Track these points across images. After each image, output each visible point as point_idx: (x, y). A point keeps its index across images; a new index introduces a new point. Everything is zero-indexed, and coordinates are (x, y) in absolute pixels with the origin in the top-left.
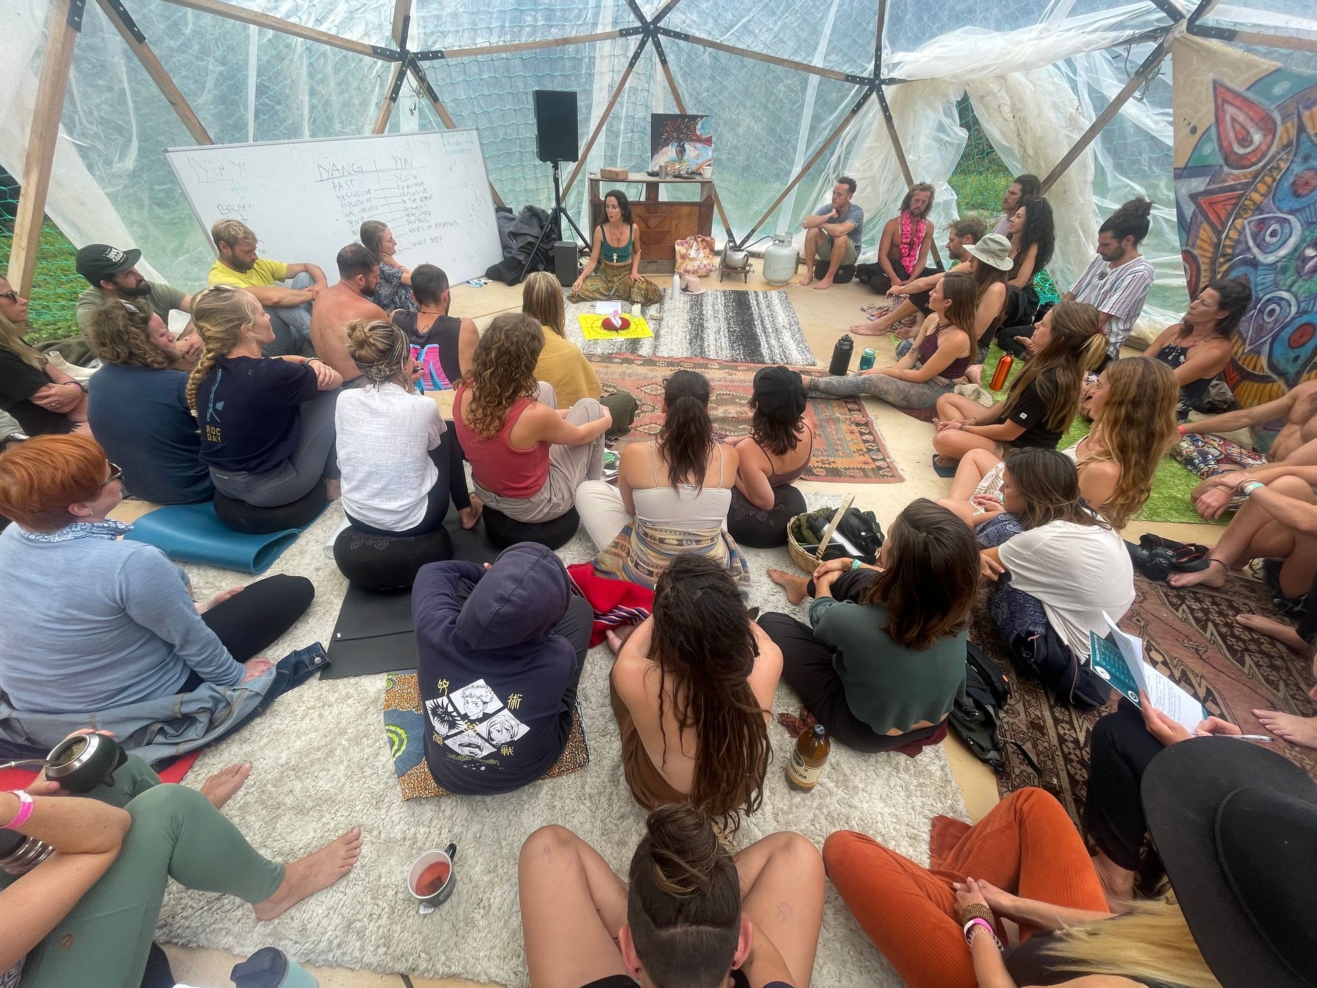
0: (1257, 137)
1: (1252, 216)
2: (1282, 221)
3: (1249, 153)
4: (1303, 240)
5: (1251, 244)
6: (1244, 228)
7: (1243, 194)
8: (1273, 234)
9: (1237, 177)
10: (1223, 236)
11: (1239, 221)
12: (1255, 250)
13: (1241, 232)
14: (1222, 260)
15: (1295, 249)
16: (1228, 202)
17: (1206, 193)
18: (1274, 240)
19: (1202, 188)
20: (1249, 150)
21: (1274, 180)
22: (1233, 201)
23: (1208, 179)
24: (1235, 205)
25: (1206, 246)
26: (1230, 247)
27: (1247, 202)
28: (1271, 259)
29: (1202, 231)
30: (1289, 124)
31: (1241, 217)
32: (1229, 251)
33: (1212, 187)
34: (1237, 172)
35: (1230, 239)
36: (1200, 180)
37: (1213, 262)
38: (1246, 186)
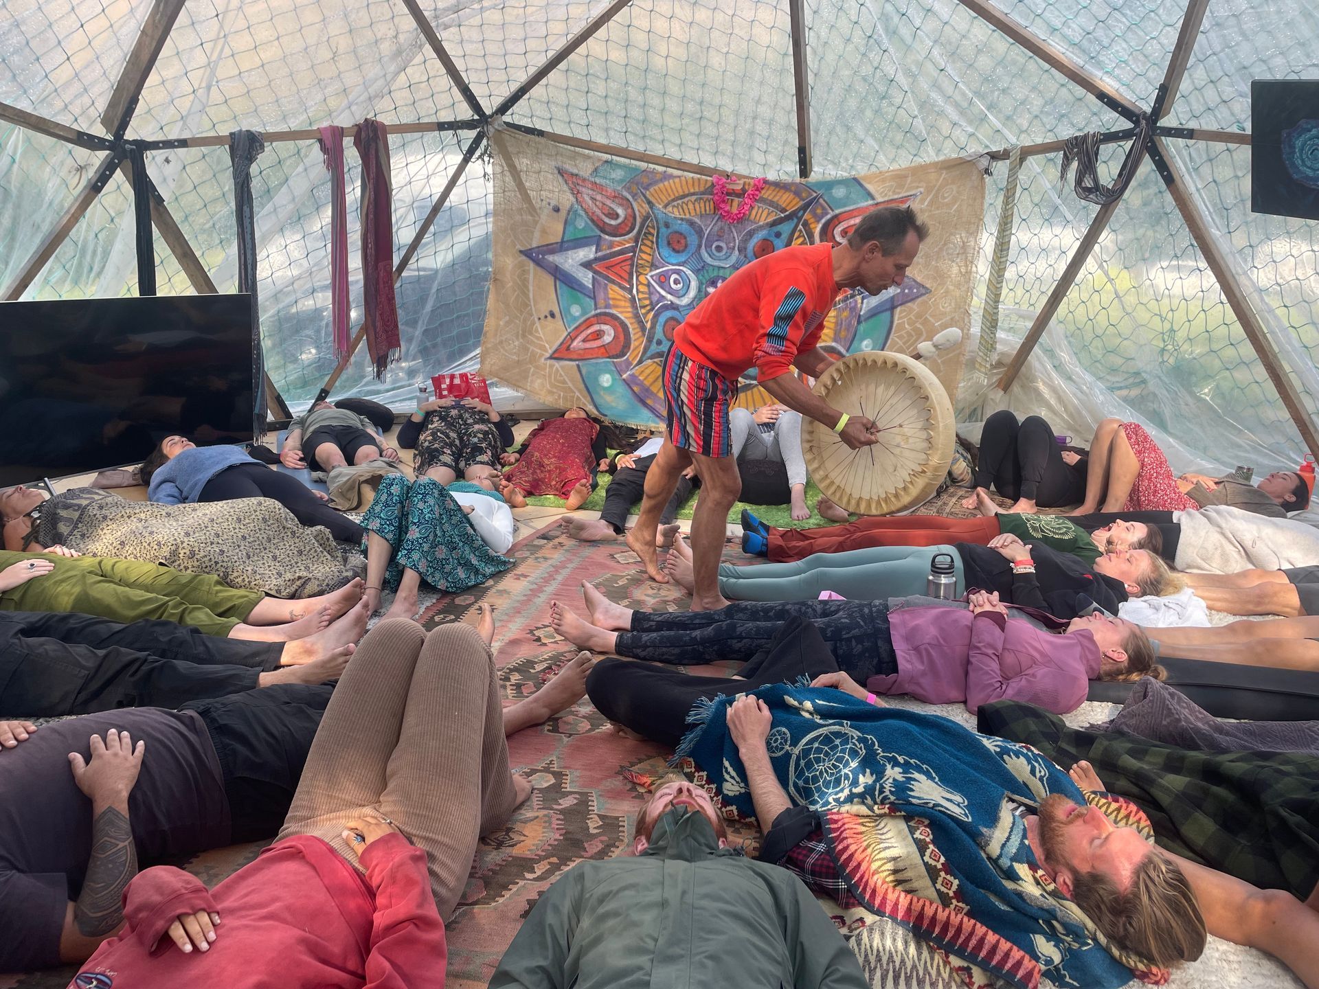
0: (620, 211)
1: (651, 271)
2: (677, 272)
3: (620, 224)
4: (701, 283)
5: (663, 293)
6: (649, 282)
7: (634, 255)
8: (676, 282)
9: (620, 244)
10: (635, 291)
11: (642, 278)
12: (669, 297)
13: (649, 285)
14: (643, 311)
15: (699, 290)
16: (623, 264)
17: (596, 259)
18: (679, 286)
19: (592, 256)
20: (619, 221)
21: (652, 242)
22: (629, 262)
23: (594, 248)
24: (632, 265)
25: (623, 303)
26: (645, 299)
27: (640, 262)
28: (685, 301)
29: (610, 291)
30: (639, 200)
31: (641, 274)
32: (647, 302)
33: (600, 254)
34: (617, 239)
35: (642, 293)
36: (586, 249)
37: (637, 316)
38: (633, 249)
